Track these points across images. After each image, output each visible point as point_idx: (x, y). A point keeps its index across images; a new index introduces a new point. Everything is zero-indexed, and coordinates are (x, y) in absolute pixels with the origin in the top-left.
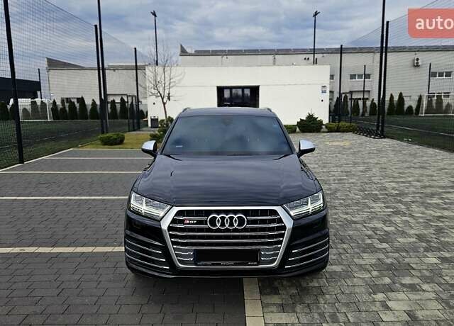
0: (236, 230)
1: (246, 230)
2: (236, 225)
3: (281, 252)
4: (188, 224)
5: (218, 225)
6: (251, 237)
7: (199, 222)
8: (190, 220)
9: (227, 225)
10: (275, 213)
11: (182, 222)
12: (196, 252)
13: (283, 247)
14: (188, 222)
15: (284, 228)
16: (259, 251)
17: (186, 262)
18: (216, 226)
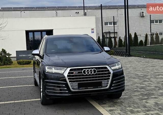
0: (93, 75)
1: (96, 74)
2: (93, 73)
3: (109, 82)
4: (75, 74)
5: (87, 73)
6: (99, 77)
7: (79, 73)
8: (75, 72)
9: (90, 73)
10: (106, 68)
11: (72, 73)
12: (79, 84)
13: (110, 80)
14: (75, 73)
15: (110, 73)
16: (101, 82)
17: (75, 88)
18: (85, 73)
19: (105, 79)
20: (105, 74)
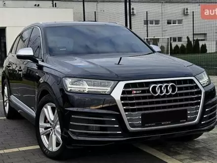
0: (170, 96)
2: (170, 92)
3: (200, 111)
4: (135, 94)
5: (159, 93)
6: (181, 100)
7: (143, 92)
9: (164, 92)
10: (192, 81)
13: (201, 107)
14: (135, 92)
15: (200, 92)
16: (186, 111)
17: (135, 125)
18: (156, 93)
19: (192, 105)
20: (192, 94)
